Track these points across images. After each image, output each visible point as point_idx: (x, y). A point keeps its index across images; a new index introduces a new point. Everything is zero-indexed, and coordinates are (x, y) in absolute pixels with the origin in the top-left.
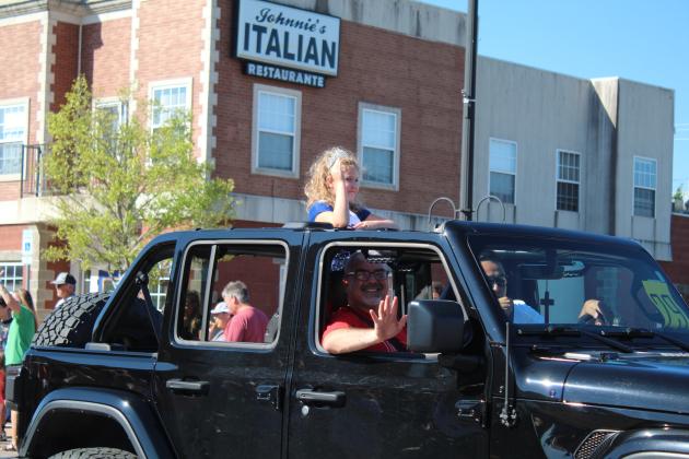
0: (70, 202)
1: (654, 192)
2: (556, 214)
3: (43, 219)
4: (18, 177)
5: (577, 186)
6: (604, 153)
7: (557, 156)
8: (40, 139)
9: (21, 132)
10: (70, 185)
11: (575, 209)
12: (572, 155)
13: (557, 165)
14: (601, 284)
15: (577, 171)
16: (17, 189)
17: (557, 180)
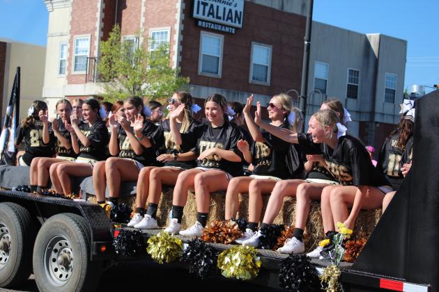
0: (110, 86)
1: (394, 91)
2: (346, 100)
3: (96, 94)
4: (84, 72)
5: (357, 87)
6: (371, 70)
7: (348, 71)
8: (96, 54)
9: (87, 51)
10: (110, 77)
11: (355, 97)
12: (355, 71)
13: (348, 76)
14: (367, 134)
15: (357, 79)
16: (84, 79)
17: (348, 83)
